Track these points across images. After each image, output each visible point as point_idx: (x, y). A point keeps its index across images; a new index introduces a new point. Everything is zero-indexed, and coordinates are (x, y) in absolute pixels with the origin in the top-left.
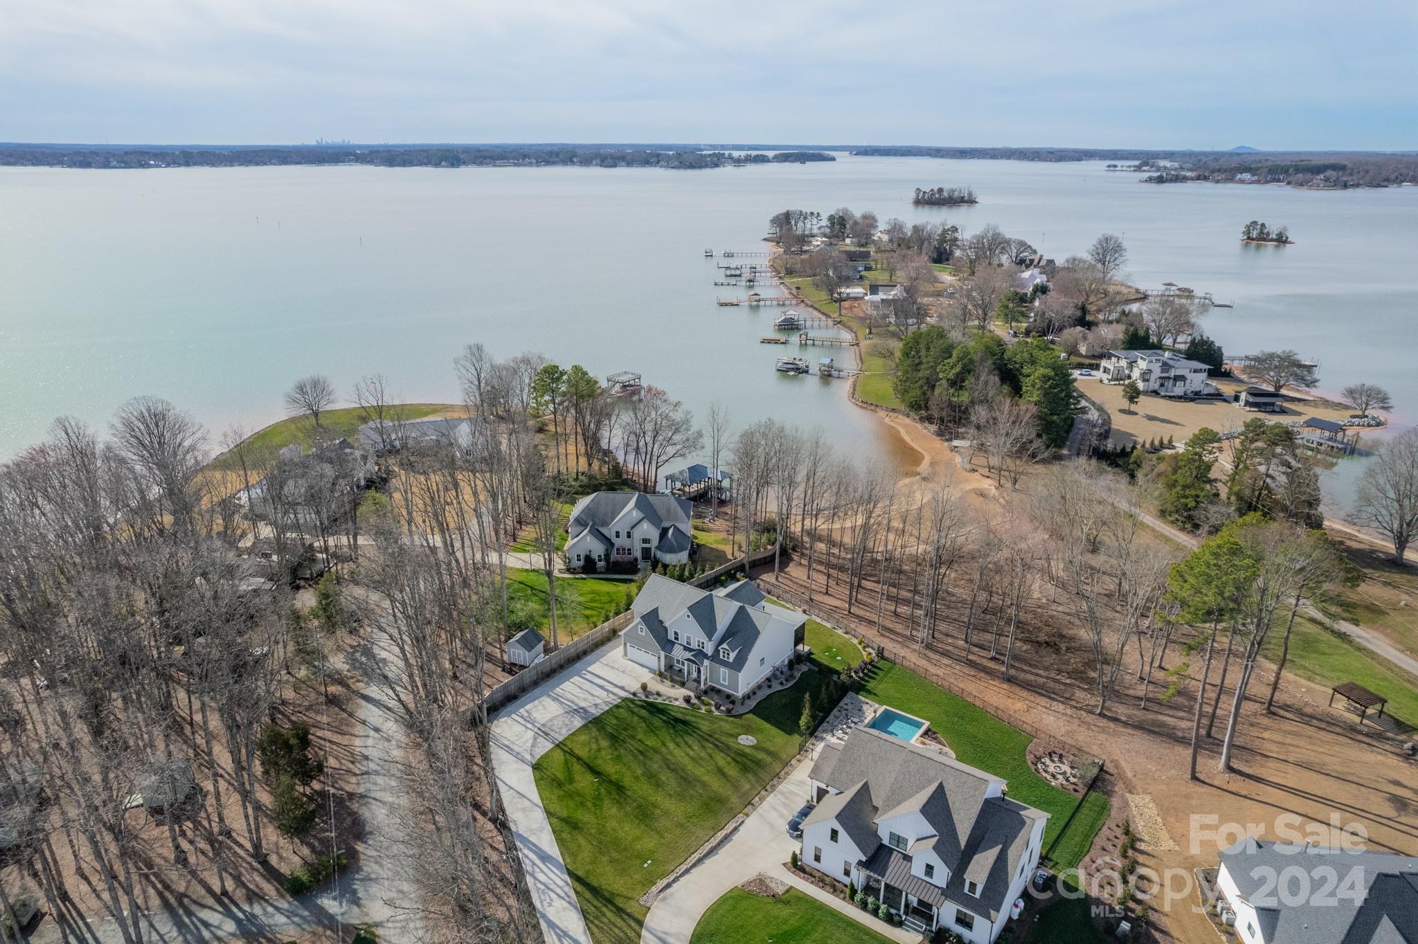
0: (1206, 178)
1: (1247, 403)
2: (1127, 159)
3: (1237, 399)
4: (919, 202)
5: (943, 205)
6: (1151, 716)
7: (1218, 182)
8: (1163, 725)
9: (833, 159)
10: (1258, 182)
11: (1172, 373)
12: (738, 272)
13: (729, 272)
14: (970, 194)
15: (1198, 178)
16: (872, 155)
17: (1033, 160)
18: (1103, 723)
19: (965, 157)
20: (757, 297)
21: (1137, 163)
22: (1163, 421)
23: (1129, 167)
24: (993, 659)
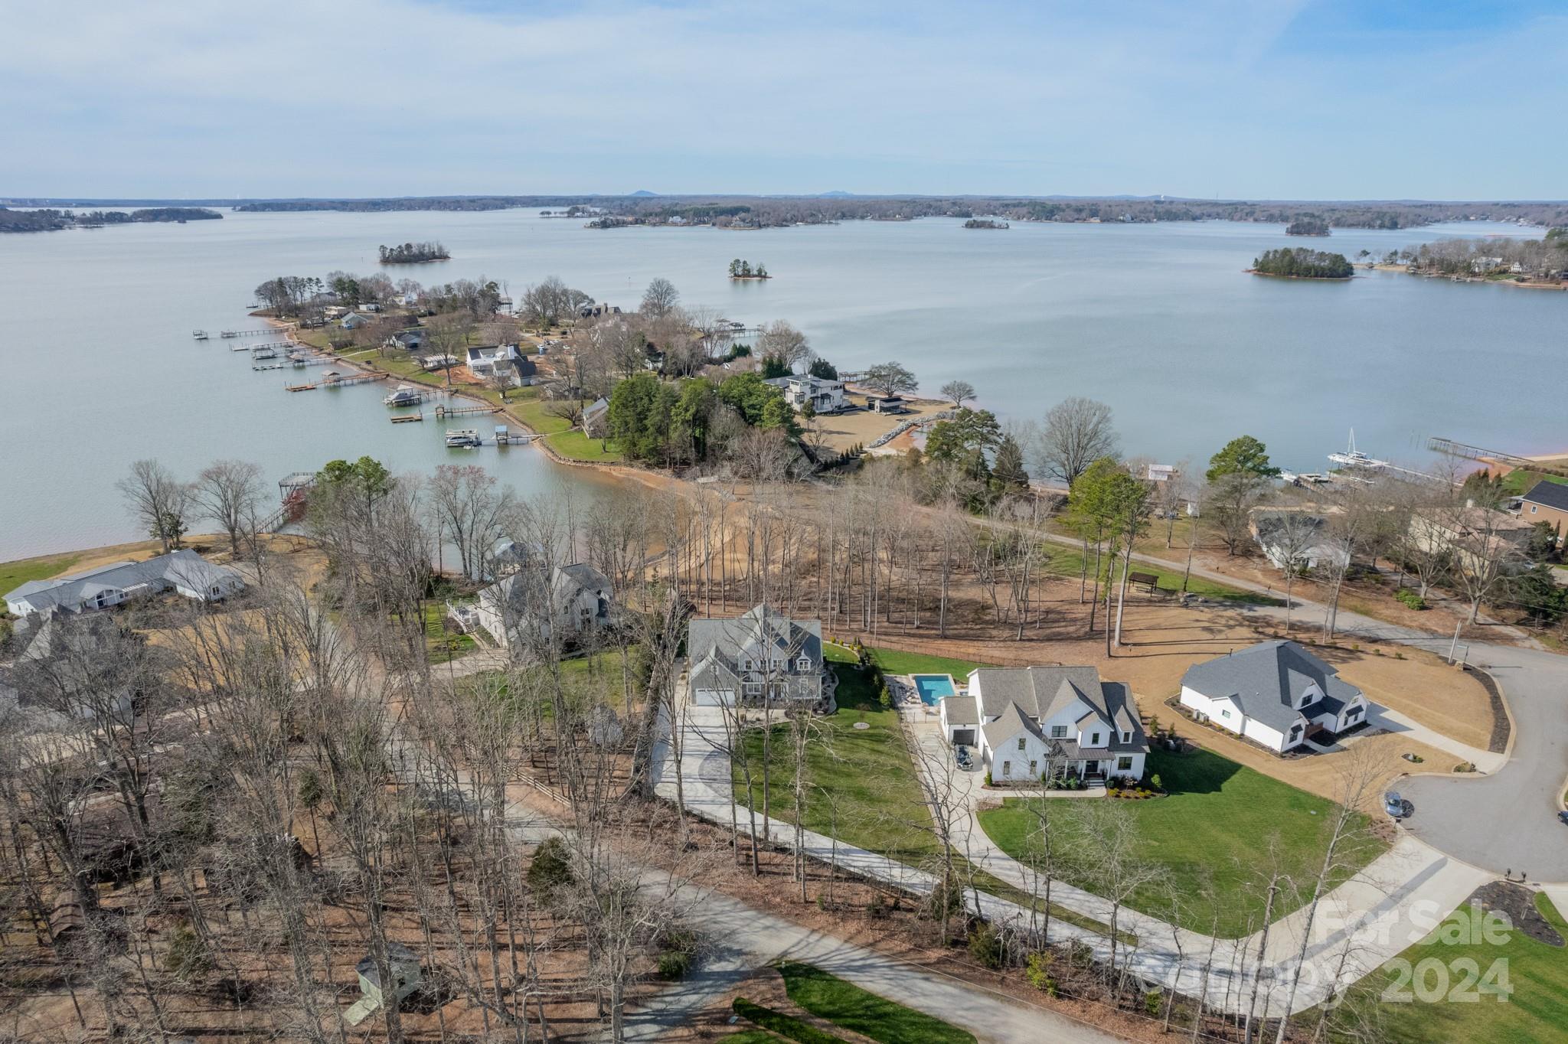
0: (643, 222)
1: (882, 409)
2: (559, 205)
3: (871, 407)
4: (386, 261)
5: (416, 262)
6: (1048, 631)
7: (654, 225)
8: (1060, 634)
9: (219, 217)
10: (688, 224)
11: (819, 393)
12: (270, 354)
13: (259, 354)
14: (440, 249)
15: (636, 222)
16: (264, 210)
17: (455, 209)
18: (1028, 644)
19: (379, 210)
20: (336, 377)
21: (567, 209)
22: (838, 433)
23: (562, 213)
24: (918, 628)
